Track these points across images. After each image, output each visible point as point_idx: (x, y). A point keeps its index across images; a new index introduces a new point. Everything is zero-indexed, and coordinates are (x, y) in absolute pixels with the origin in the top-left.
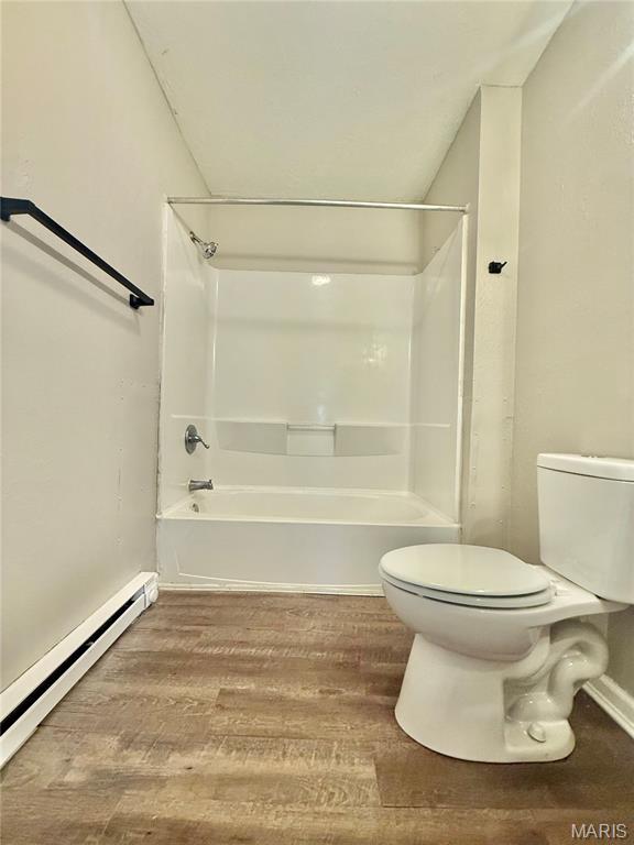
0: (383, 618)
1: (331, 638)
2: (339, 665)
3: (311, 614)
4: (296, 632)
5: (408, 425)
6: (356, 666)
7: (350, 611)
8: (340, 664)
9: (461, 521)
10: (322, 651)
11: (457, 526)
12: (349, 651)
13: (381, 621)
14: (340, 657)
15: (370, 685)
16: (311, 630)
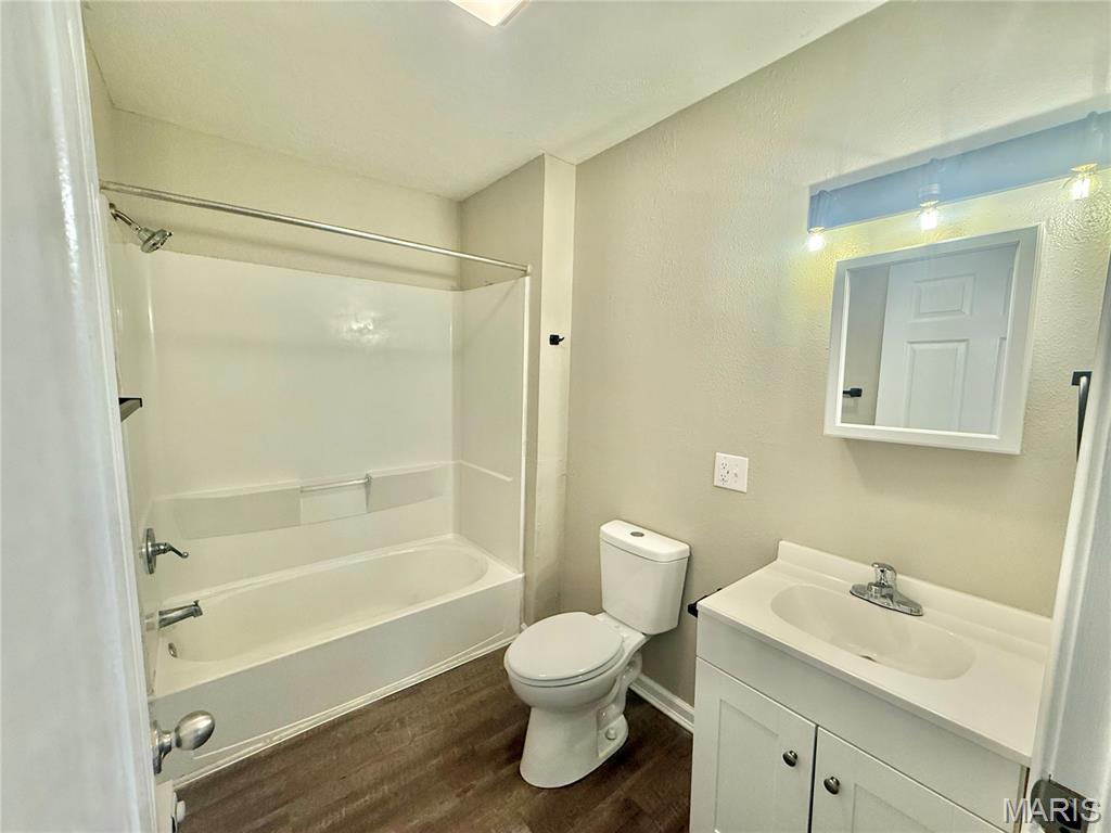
0: (472, 689)
1: (437, 738)
2: (460, 761)
3: (402, 722)
4: (400, 751)
5: (451, 462)
6: (473, 753)
7: (437, 698)
8: (460, 759)
9: (525, 570)
10: (436, 756)
11: (521, 576)
12: (460, 741)
13: (471, 694)
14: (456, 751)
15: (493, 763)
16: (414, 740)
